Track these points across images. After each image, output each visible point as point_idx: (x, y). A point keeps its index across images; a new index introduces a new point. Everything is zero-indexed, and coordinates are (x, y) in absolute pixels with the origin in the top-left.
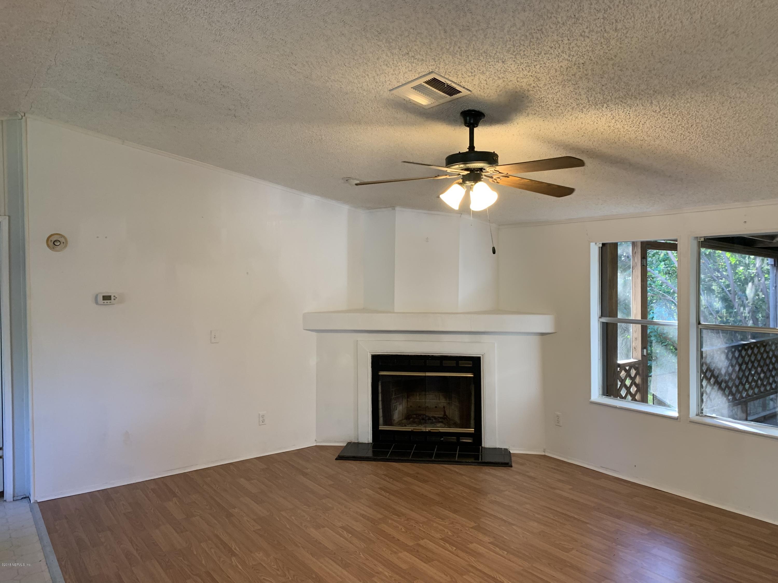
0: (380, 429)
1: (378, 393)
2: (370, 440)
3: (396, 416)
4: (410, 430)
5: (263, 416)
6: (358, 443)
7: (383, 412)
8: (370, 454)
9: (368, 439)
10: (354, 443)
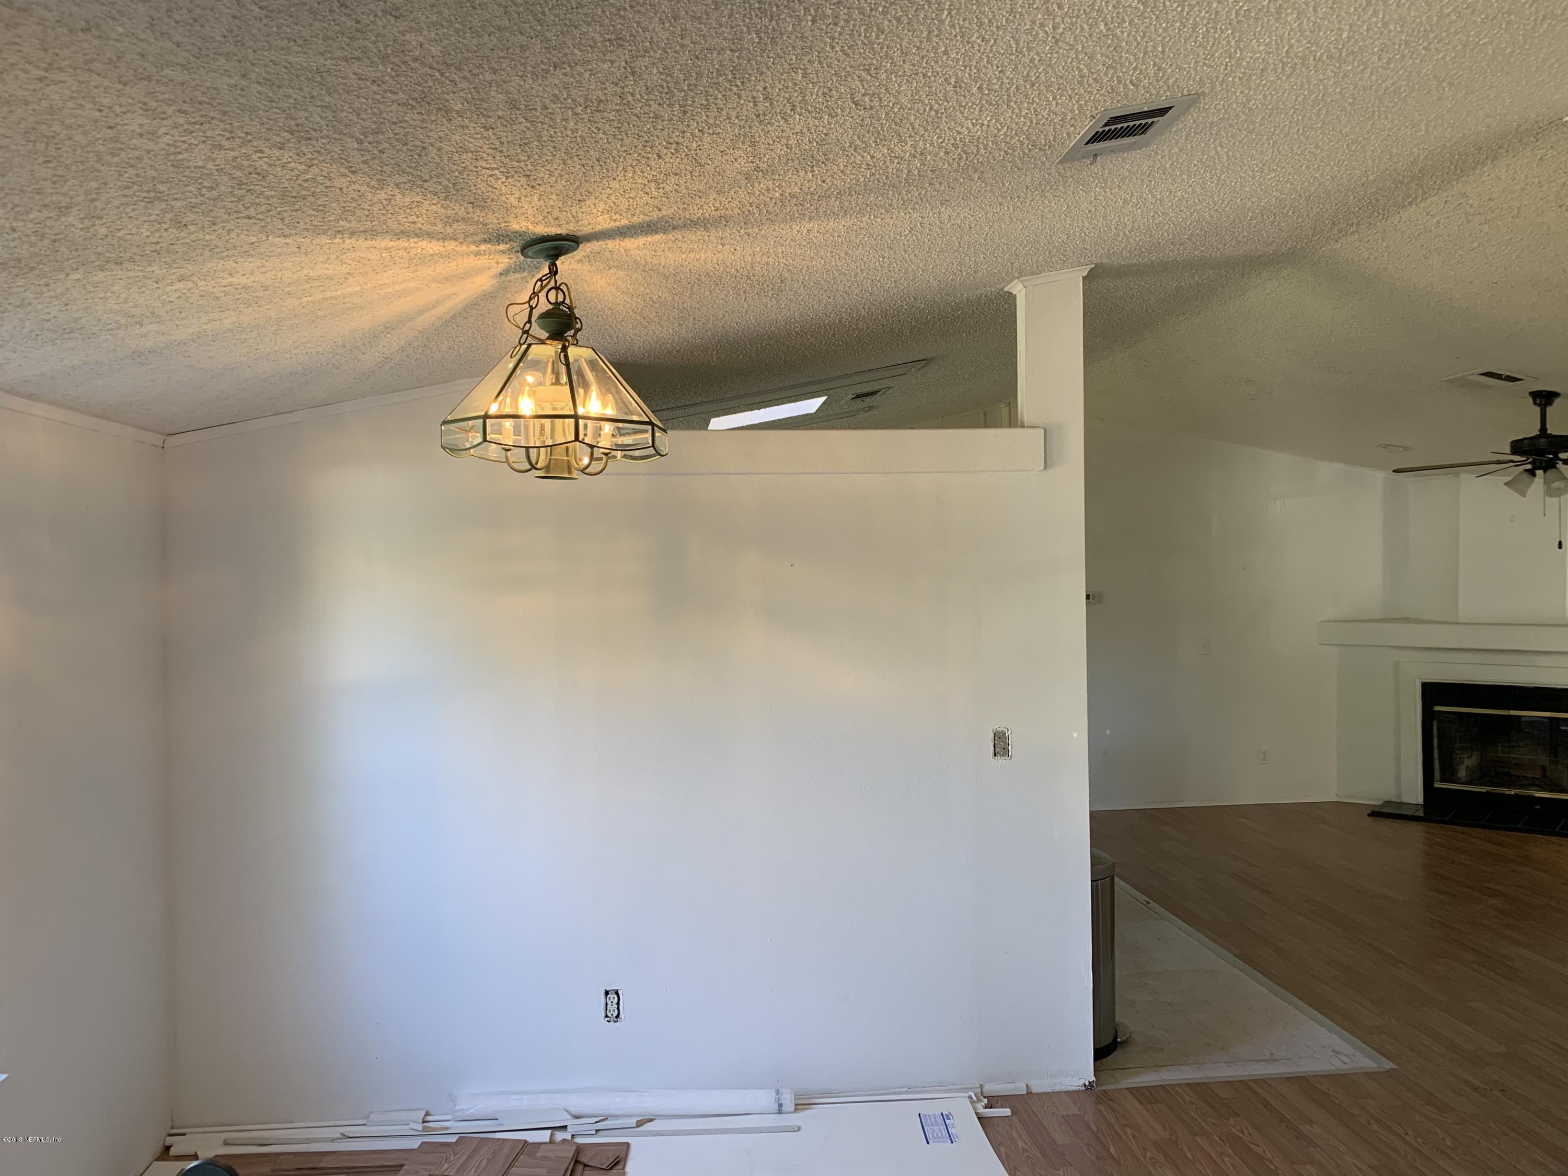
0: (1436, 786)
1: (1432, 737)
2: (1421, 800)
3: (1462, 773)
4: (1485, 791)
5: (1264, 753)
6: (1402, 803)
7: (1441, 763)
8: (1421, 813)
9: (1417, 798)
10: (1396, 802)
